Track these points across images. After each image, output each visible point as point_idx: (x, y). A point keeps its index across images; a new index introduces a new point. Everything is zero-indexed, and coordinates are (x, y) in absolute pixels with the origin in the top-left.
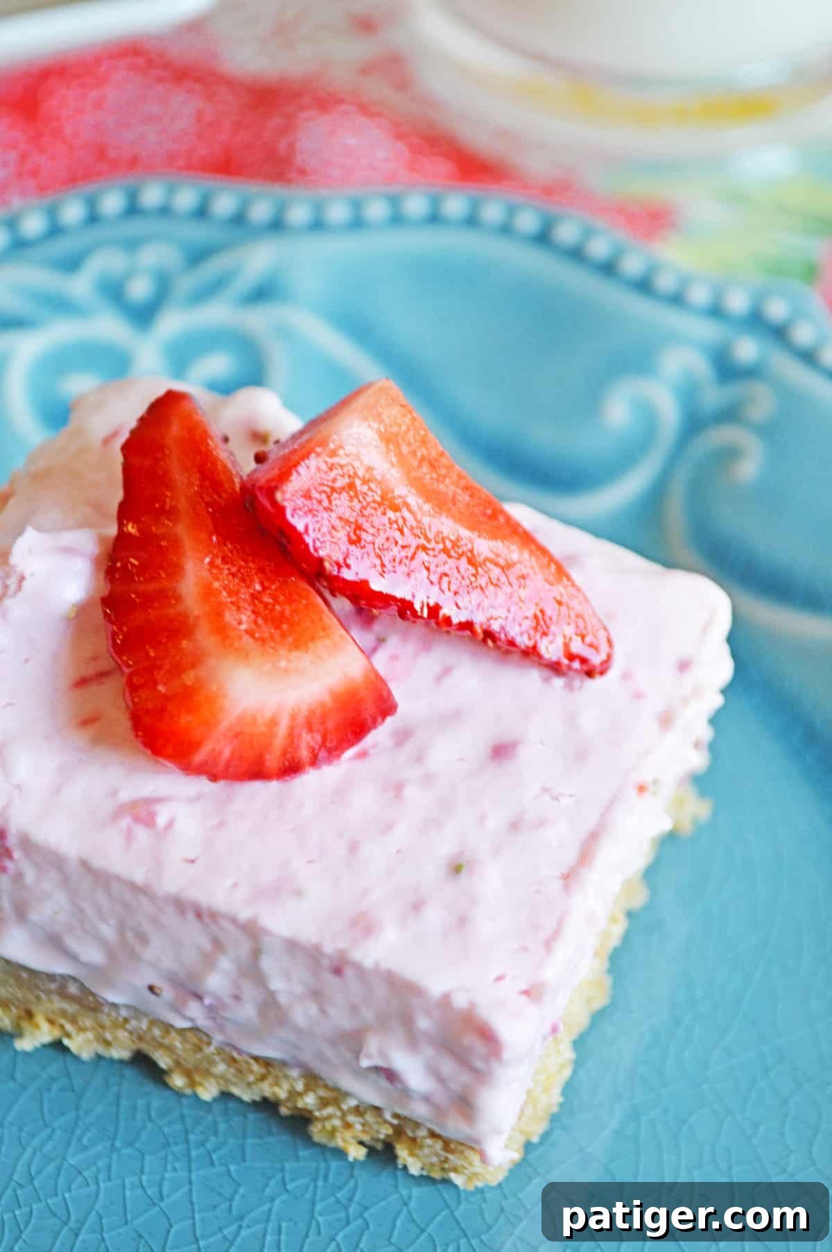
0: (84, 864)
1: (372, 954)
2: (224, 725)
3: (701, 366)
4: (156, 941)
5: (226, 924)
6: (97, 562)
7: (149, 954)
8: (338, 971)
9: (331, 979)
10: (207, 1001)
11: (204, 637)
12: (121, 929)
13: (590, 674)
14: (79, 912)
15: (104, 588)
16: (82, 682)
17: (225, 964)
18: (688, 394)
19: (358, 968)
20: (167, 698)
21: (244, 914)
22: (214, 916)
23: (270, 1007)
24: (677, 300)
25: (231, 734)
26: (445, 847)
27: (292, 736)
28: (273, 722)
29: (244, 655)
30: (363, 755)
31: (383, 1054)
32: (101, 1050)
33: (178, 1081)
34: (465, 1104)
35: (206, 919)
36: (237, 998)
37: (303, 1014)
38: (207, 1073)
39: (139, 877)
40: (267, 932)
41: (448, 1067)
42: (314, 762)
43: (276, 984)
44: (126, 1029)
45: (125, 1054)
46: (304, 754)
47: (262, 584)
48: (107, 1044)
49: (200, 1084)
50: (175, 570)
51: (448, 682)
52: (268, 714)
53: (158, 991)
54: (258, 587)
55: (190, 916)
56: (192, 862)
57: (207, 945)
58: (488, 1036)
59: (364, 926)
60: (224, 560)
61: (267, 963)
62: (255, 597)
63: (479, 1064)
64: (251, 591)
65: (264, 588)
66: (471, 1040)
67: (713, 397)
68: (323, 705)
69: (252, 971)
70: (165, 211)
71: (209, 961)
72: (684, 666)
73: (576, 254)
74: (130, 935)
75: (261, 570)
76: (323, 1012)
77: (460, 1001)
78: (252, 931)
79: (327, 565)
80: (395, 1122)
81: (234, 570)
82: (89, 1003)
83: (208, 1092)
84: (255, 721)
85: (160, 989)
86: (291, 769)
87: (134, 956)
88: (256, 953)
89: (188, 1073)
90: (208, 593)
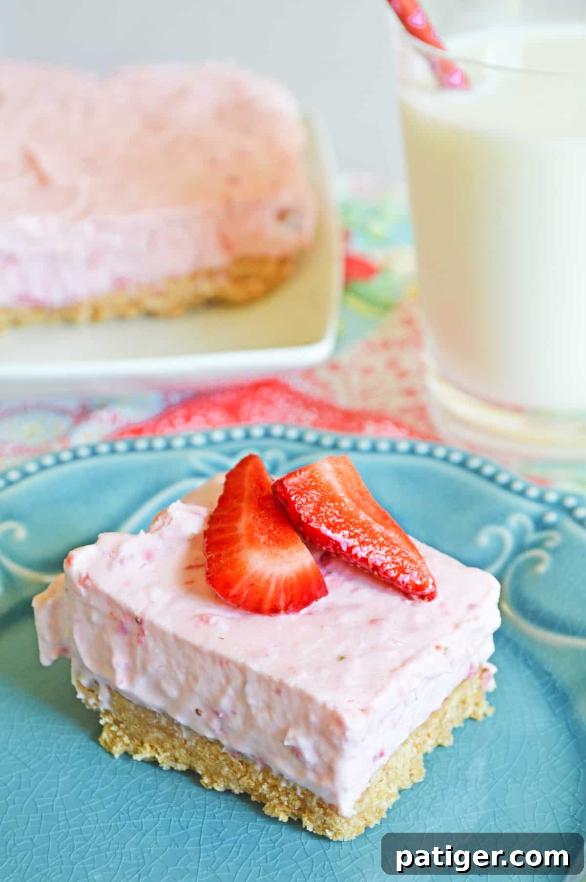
0: (175, 637)
1: (294, 682)
2: (246, 577)
3: (529, 524)
4: (201, 680)
5: (233, 667)
6: (205, 519)
7: (197, 688)
8: (278, 692)
9: (275, 696)
10: (221, 716)
11: (243, 542)
12: (188, 673)
13: (422, 597)
14: (169, 665)
15: (206, 528)
16: (190, 567)
17: (230, 691)
18: (520, 534)
19: (287, 687)
20: (223, 565)
21: (241, 661)
22: (228, 662)
23: (249, 718)
24: (522, 493)
25: (249, 584)
26: (339, 651)
27: (277, 592)
28: (268, 582)
29: (259, 548)
30: (310, 614)
31: (295, 739)
32: (173, 764)
33: (206, 780)
34: (330, 771)
35: (224, 665)
36: (234, 713)
37: (261, 718)
38: (219, 774)
39: (198, 642)
40: (250, 670)
41: (324, 747)
42: (286, 610)
43: (251, 701)
44: (185, 748)
45: (184, 768)
46: (282, 604)
47: (274, 527)
48: (176, 760)
49: (216, 782)
50: (237, 518)
51: (355, 593)
52: (266, 576)
53: (199, 712)
54: (272, 528)
55: (218, 663)
56: (223, 639)
57: (223, 681)
58: (340, 723)
59: (293, 671)
60: (260, 516)
61: (249, 689)
62: (270, 531)
63: (336, 742)
64: (269, 529)
65: (275, 529)
66: (334, 728)
67: (532, 536)
68: (291, 578)
69: (241, 695)
70: (283, 437)
71: (223, 691)
72: (472, 607)
73: (477, 472)
74: (191, 678)
75: (275, 522)
76: (271, 717)
77: (330, 706)
78: (243, 670)
79: (303, 518)
80: (302, 796)
81: (263, 520)
82: (170, 728)
83: (220, 787)
84: (260, 579)
85: (201, 712)
86: (275, 610)
87: (191, 690)
88: (245, 683)
89: (211, 777)
90: (250, 527)
